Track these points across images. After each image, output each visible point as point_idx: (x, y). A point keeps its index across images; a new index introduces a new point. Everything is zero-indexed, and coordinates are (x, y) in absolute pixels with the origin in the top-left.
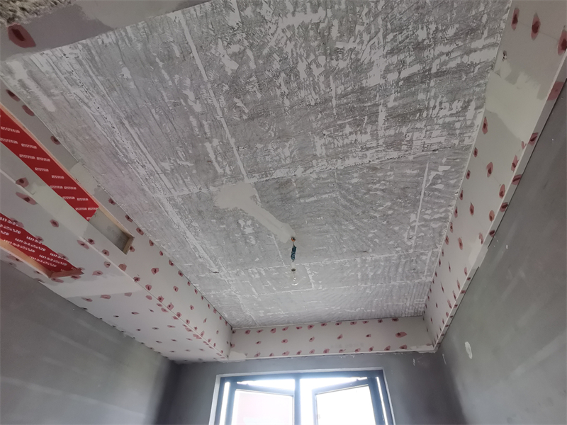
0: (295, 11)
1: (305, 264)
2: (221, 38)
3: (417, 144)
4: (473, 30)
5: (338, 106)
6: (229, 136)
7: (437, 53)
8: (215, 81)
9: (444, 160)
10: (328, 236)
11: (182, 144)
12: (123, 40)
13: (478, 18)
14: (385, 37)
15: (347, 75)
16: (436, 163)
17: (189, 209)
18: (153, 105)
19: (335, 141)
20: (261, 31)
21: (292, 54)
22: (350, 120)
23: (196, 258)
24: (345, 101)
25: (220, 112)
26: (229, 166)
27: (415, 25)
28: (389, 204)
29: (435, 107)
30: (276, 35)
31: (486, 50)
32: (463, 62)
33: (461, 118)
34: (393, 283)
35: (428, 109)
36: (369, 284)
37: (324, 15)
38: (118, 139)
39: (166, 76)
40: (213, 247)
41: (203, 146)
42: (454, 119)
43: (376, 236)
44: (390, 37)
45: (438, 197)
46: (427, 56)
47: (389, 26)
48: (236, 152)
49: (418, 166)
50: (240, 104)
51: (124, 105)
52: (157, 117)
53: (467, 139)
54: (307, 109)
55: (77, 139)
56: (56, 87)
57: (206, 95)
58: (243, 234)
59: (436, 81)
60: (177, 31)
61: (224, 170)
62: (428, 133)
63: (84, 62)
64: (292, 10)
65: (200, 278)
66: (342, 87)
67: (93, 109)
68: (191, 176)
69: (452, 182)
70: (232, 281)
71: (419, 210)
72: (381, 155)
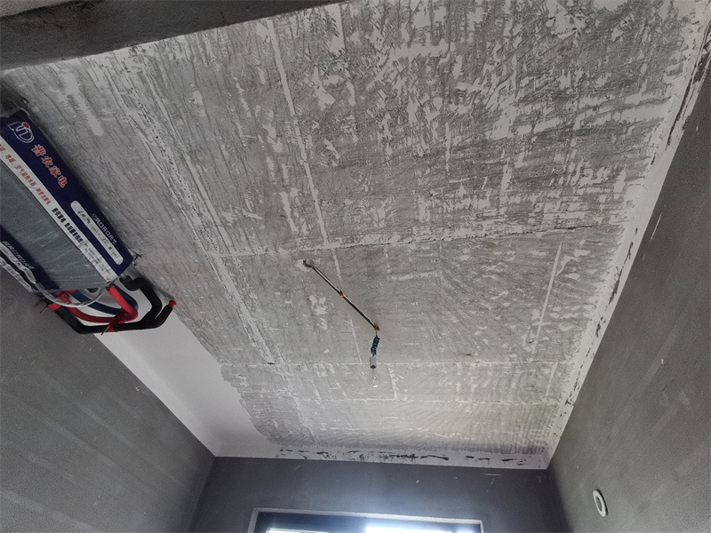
0: (411, 41)
1: (388, 364)
2: (318, 66)
3: (549, 218)
4: (628, 82)
5: (452, 161)
6: (312, 186)
7: (582, 106)
8: (303, 116)
9: (582, 242)
10: (422, 329)
11: (252, 190)
12: (200, 58)
13: (635, 67)
14: (518, 82)
15: (467, 124)
16: (571, 245)
17: (249, 276)
18: (223, 140)
19: (445, 205)
20: (367, 62)
21: (403, 92)
22: (465, 180)
23: (249, 342)
24: (462, 155)
25: (304, 156)
26: (307, 224)
27: (557, 70)
28: (506, 293)
29: (575, 172)
30: (385, 68)
31: (644, 107)
32: (613, 120)
33: (607, 191)
35: (565, 174)
36: (470, 400)
37: (446, 49)
38: (175, 177)
39: (246, 107)
40: (271, 329)
41: (278, 196)
42: (598, 190)
43: (485, 335)
44: (525, 81)
45: (571, 291)
46: (570, 109)
47: (525, 68)
48: (317, 208)
49: (548, 247)
50: (330, 147)
51: (189, 136)
52: (226, 154)
53: (613, 217)
54: (412, 161)
55: (124, 174)
56: (109, 106)
57: (290, 132)
58: (313, 315)
59: (578, 140)
60: (266, 53)
61: (300, 229)
62: (564, 205)
63: (148, 79)
64: (408, 39)
65: (249, 370)
66: (460, 138)
67: (150, 138)
68: (258, 232)
69: (591, 272)
70: (290, 377)
71: (545, 305)
72: (501, 228)
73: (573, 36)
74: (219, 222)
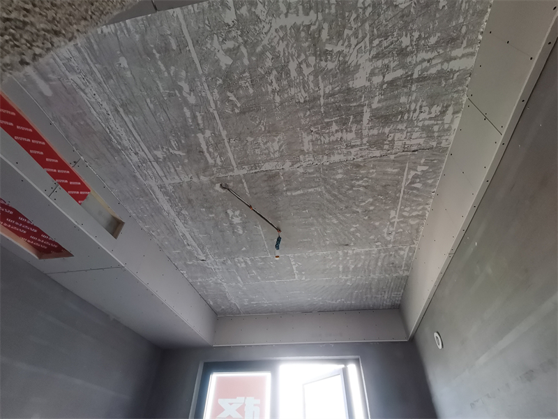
0: (288, 12)
1: (289, 255)
2: (217, 34)
3: (398, 144)
4: (453, 40)
5: (326, 105)
6: (221, 128)
7: (419, 59)
8: (209, 74)
9: (423, 161)
10: (312, 229)
11: (175, 133)
12: (123, 31)
13: (458, 28)
14: (371, 42)
15: (335, 76)
16: (415, 163)
17: (180, 197)
18: (148, 94)
19: (322, 138)
20: (255, 29)
21: (284, 53)
22: (336, 118)
23: (185, 246)
24: (332, 100)
25: (213, 105)
26: (220, 157)
27: (399, 32)
28: (371, 200)
29: (415, 110)
30: (269, 34)
31: (465, 58)
32: (443, 69)
33: (440, 122)
34: (372, 275)
35: (409, 111)
36: (350, 276)
37: (315, 19)
38: (113, 126)
39: (163, 68)
40: (201, 236)
41: (196, 137)
42: (432, 122)
43: (358, 230)
44: (376, 42)
45: (416, 196)
46: (410, 62)
47: (375, 32)
48: (227, 144)
49: (399, 165)
50: (232, 98)
51: (120, 93)
52: (151, 106)
53: (444, 141)
54: (296, 106)
55: (72, 124)
56: (53, 72)
57: (200, 87)
58: (231, 224)
59: (417, 86)
60: (175, 24)
61: (215, 161)
62: (408, 134)
63: (83, 50)
64: (285, 11)
65: (187, 266)
66: (330, 87)
67: (89, 95)
68: (183, 165)
69: (430, 182)
70: (219, 269)
71: (399, 207)
72: (364, 153)
73: (410, 5)
74: (152, 159)
